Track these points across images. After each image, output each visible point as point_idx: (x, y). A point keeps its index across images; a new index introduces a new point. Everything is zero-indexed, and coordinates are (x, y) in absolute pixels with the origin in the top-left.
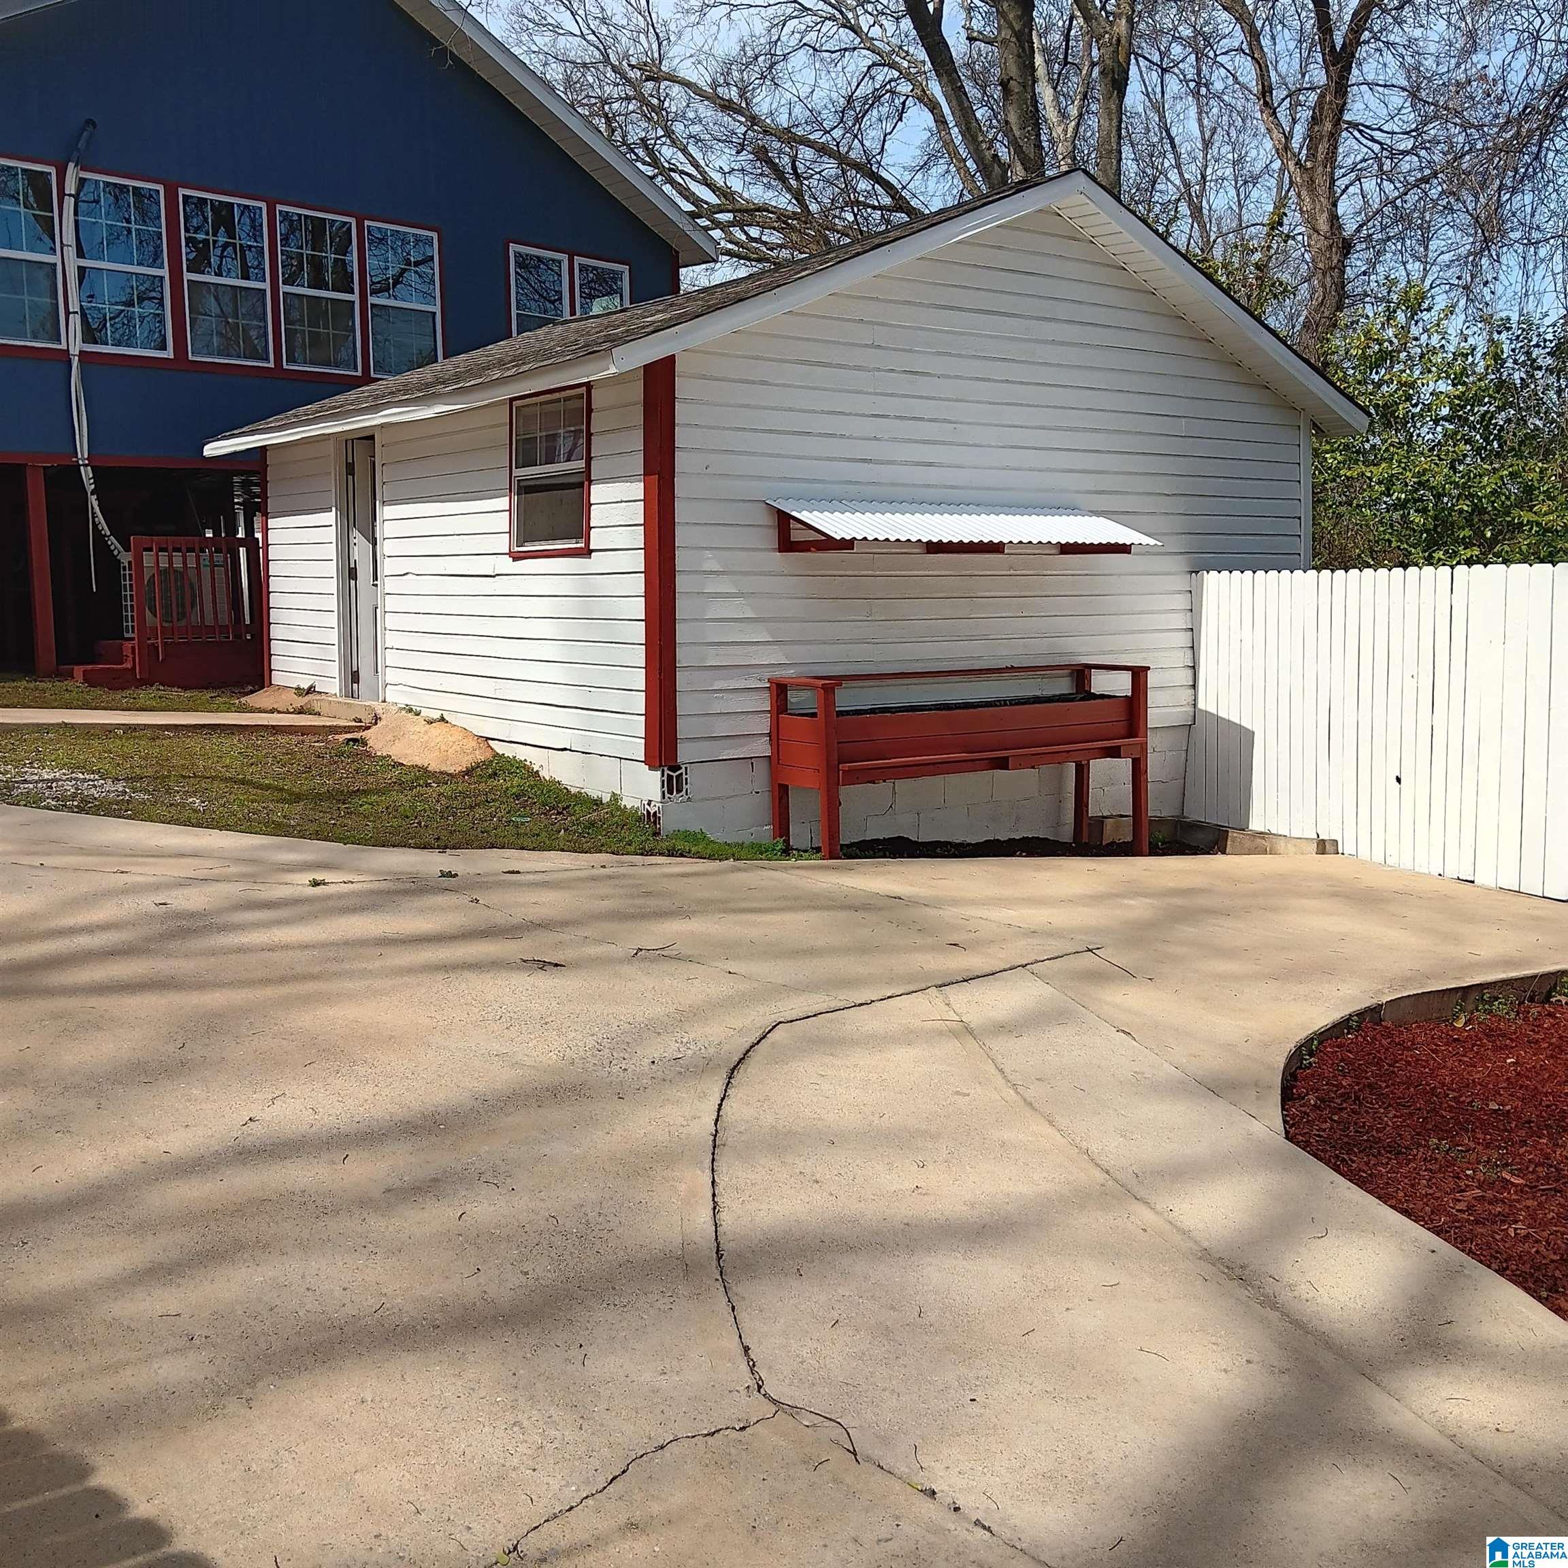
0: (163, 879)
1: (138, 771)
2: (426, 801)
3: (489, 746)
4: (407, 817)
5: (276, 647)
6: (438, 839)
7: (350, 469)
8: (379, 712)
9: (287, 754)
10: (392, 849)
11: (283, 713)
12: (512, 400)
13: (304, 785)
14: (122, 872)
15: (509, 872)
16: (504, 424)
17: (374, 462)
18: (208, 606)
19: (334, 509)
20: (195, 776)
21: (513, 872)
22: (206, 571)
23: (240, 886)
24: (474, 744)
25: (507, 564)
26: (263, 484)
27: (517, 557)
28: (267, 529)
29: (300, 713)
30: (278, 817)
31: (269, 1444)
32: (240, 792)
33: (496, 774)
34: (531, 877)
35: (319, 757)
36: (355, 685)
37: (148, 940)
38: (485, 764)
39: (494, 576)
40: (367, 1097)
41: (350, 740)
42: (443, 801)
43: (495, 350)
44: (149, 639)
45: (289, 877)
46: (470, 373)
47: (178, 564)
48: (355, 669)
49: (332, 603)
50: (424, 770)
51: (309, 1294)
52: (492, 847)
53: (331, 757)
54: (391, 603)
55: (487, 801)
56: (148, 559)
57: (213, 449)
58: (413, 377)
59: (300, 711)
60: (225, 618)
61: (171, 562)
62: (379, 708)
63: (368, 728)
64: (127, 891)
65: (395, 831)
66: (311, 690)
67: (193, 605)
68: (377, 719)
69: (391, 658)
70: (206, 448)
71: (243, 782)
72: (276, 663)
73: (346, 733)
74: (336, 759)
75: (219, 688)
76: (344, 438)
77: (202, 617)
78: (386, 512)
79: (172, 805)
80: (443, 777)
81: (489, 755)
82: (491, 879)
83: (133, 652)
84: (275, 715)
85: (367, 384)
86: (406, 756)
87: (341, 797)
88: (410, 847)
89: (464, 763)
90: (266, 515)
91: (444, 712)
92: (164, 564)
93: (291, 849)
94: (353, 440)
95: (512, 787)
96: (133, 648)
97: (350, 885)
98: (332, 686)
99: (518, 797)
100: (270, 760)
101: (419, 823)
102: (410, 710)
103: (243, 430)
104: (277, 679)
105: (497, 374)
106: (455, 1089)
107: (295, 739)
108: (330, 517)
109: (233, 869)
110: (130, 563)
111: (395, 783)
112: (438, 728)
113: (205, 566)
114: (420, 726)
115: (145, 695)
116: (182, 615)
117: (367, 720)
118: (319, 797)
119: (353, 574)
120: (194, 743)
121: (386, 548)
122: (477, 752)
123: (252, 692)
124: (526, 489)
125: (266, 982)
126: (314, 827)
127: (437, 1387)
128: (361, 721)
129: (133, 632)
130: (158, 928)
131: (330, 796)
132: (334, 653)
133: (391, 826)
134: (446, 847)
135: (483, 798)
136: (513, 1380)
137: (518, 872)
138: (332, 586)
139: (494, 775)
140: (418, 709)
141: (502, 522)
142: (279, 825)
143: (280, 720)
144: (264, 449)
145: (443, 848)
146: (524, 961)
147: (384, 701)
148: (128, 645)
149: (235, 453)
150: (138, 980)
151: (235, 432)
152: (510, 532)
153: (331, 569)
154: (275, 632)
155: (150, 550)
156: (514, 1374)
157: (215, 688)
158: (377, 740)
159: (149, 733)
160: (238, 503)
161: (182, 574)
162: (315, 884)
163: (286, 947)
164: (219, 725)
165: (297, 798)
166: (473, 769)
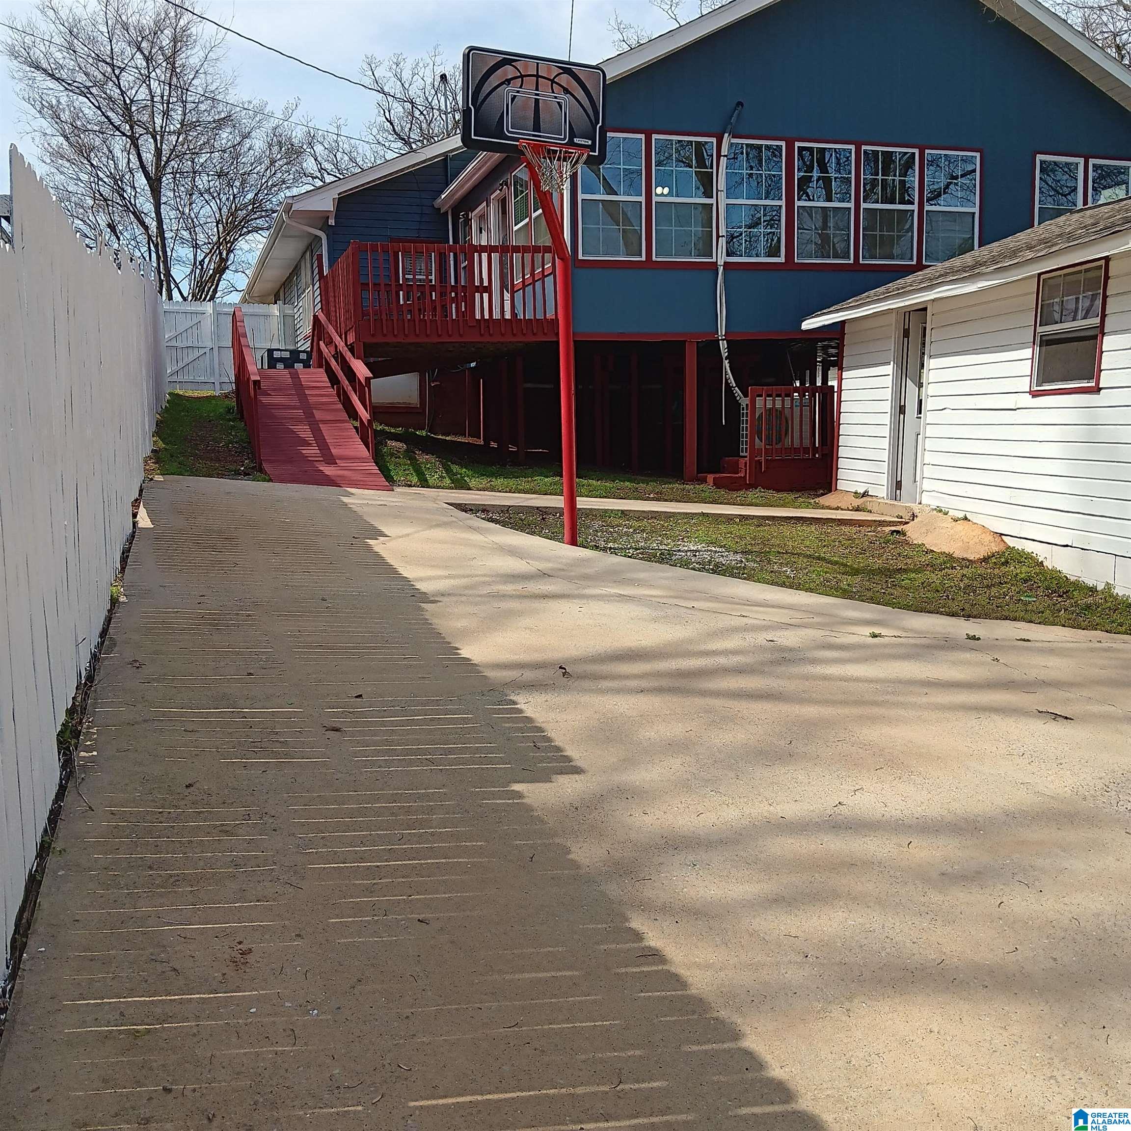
0: (769, 623)
1: (749, 547)
2: (952, 579)
3: (1003, 540)
4: (938, 591)
5: (842, 463)
6: (963, 609)
7: (906, 333)
8: (916, 512)
9: (849, 540)
10: (927, 614)
11: (845, 510)
12: (1040, 275)
13: (861, 562)
14: (744, 616)
15: (1021, 640)
16: (1032, 293)
17: (925, 328)
18: (797, 435)
19: (892, 363)
20: (787, 553)
21: (1024, 640)
22: (797, 410)
23: (821, 633)
24: (991, 538)
25: (1027, 400)
26: (840, 347)
27: (1035, 394)
28: (842, 379)
29: (856, 510)
30: (844, 585)
31: (864, 1047)
32: (819, 567)
33: (1008, 562)
34: (1038, 644)
35: (871, 543)
36: (898, 492)
37: (763, 664)
38: (1001, 554)
39: (1015, 410)
40: (923, 801)
41: (895, 531)
42: (966, 581)
43: (1022, 237)
44: (756, 457)
45: (854, 629)
46: (1003, 256)
47: (778, 405)
48: (899, 479)
49: (886, 431)
50: (950, 556)
51: (888, 941)
52: (1006, 618)
53: (880, 543)
54: (930, 431)
55: (1000, 583)
56: (759, 401)
57: (808, 324)
58: (957, 262)
59: (857, 509)
60: (807, 443)
61: (774, 404)
62: (916, 508)
63: (907, 523)
64: (747, 629)
65: (929, 601)
66: (865, 494)
67: (786, 433)
68: (914, 516)
69: (928, 471)
70: (803, 324)
71: (819, 558)
72: (841, 474)
73: (891, 526)
74: (883, 545)
75: (801, 491)
76: (904, 311)
77: (792, 441)
78: (931, 363)
79: (772, 572)
80: (967, 563)
81: (1002, 547)
82: (1007, 643)
83: (746, 466)
84: (839, 511)
85: (921, 270)
86: (936, 544)
87: (888, 573)
88: (941, 613)
89: (982, 553)
90: (841, 369)
91: (967, 513)
92: (769, 405)
93: (855, 609)
94: (910, 312)
95: (1021, 573)
96: (746, 463)
97: (899, 639)
98: (881, 491)
99: (1026, 581)
100: (837, 543)
101: (947, 596)
102: (941, 511)
103: (831, 309)
104: (841, 485)
105: (1030, 255)
106: (990, 805)
107: (854, 529)
108: (889, 369)
109: (817, 619)
110: (747, 405)
111: (928, 565)
112: (960, 526)
113: (796, 406)
114: (949, 523)
115: (752, 495)
116: (779, 440)
117: (906, 518)
118: (873, 572)
119: (902, 410)
120: (787, 530)
121: (930, 390)
122: (993, 544)
123: (823, 495)
124: (1046, 342)
125: (844, 703)
126: (869, 594)
127: (988, 1033)
128: (902, 518)
129: (746, 452)
130: (768, 656)
131: (880, 571)
132: (884, 468)
133: (927, 597)
134: (969, 616)
135: (998, 580)
136: (1049, 1043)
137: (1028, 640)
138: (886, 419)
139: (1006, 563)
140: (947, 510)
141: (1025, 368)
142: (845, 590)
143: (842, 514)
144: (843, 322)
145: (968, 617)
146: (1039, 712)
147: (920, 503)
148: (742, 461)
149: (824, 326)
150: (759, 692)
151: (825, 311)
152: (1031, 376)
153: (887, 406)
154: (842, 452)
155: (761, 396)
156: (1050, 1038)
157: (798, 491)
158: (914, 533)
159: (755, 521)
160: (819, 362)
161: (781, 412)
162: (875, 636)
163: (857, 680)
164: (802, 518)
165: (856, 572)
166: (989, 557)
